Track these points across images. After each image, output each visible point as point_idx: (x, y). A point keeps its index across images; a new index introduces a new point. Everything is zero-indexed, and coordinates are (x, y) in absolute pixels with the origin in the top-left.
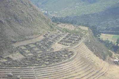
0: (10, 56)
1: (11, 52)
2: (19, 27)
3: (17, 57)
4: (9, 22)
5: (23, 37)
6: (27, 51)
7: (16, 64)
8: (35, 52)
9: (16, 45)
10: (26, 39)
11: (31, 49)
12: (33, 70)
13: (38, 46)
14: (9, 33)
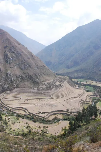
0: (42, 86)
1: (42, 85)
2: (45, 77)
3: (44, 86)
4: (42, 75)
5: (46, 80)
6: (47, 85)
7: (43, 89)
8: (50, 85)
9: (44, 83)
10: (47, 81)
11: (49, 84)
12: (49, 91)
13: (51, 83)
14: (42, 79)
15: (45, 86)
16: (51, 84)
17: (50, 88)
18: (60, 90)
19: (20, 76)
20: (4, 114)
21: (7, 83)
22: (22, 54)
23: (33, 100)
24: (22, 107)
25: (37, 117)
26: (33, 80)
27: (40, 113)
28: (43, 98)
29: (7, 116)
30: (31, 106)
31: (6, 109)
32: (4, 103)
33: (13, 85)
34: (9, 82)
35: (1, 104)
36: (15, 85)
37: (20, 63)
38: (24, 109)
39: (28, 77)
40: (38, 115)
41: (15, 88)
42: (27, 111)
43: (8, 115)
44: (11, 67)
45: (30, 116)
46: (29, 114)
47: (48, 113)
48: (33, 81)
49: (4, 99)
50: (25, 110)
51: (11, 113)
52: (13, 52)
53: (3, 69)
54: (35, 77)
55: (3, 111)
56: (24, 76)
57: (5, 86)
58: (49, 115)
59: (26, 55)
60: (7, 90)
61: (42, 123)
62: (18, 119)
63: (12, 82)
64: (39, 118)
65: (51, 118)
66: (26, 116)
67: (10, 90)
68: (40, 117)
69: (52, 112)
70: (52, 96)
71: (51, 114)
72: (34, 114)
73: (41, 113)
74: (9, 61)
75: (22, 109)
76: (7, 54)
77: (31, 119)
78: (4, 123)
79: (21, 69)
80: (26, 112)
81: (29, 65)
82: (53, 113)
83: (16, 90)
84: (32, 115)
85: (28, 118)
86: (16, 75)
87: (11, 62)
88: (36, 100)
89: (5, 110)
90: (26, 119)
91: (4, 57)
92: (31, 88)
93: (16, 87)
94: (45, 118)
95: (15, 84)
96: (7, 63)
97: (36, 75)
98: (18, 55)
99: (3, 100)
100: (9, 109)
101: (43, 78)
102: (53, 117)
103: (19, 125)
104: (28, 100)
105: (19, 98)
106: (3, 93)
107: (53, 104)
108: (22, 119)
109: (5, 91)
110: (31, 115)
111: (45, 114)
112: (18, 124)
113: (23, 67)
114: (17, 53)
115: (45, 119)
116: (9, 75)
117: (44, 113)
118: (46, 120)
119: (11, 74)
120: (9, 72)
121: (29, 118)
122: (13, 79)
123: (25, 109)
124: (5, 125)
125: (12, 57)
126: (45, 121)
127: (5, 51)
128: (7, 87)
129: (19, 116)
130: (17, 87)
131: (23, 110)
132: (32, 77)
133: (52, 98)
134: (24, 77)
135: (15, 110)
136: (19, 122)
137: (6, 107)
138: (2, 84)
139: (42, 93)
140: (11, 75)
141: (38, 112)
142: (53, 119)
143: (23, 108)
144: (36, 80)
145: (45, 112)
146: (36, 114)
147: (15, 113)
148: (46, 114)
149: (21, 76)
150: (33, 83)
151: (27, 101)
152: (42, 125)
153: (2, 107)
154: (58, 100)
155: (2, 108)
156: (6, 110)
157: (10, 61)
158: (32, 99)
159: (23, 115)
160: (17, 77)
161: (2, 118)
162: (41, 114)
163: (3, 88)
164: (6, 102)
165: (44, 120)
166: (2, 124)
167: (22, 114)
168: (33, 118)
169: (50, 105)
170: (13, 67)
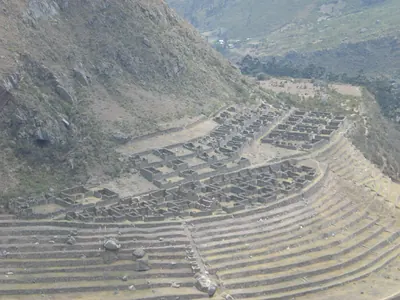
0: (112, 186)
1: (115, 175)
2: (134, 92)
3: (132, 188)
6: (164, 170)
7: (128, 209)
8: (189, 173)
10: (159, 132)
11: (176, 163)
12: (184, 228)
13: (199, 153)
14: (106, 112)
15: (146, 187)
16: (194, 162)
17: (183, 198)
18: (288, 215)
28: (121, 297)
48: (14, 134)
54: (34, 98)
70: (208, 282)
97: (44, 78)
132: (6, 95)
139: (115, 250)
144: (51, 127)
150: (22, 153)
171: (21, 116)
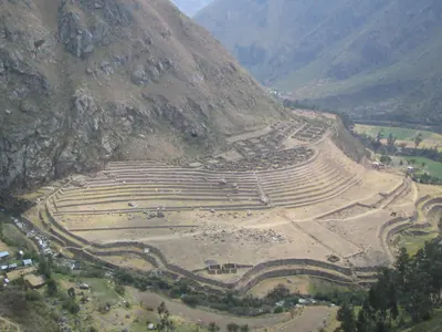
0: (223, 155)
1: (225, 150)
2: (235, 113)
3: (233, 156)
4: (221, 106)
5: (241, 129)
6: (247, 149)
7: (230, 166)
8: (258, 151)
9: (230, 140)
10: (246, 132)
11: (253, 146)
12: (255, 176)
13: (263, 142)
14: (222, 123)
15: (239, 156)
16: (260, 146)
17: (254, 162)
18: (301, 170)
19: (127, 109)
20: (65, 272)
21: (71, 141)
22: (136, 14)
23: (183, 214)
24: (140, 240)
25: (203, 285)
26: (183, 128)
27: (214, 268)
28: (227, 203)
29: (74, 276)
30: (176, 236)
31: (71, 250)
32: (60, 223)
33: (100, 150)
34: (82, 134)
35: (51, 231)
36: (110, 150)
37: (130, 54)
38: (147, 251)
39: (165, 115)
40: (206, 275)
41: (107, 161)
42: (158, 260)
43: (81, 275)
44: (88, 73)
45: (170, 282)
46: (165, 269)
47: (247, 269)
48: (183, 132)
49: (60, 210)
50: (151, 255)
51: (93, 264)
52: (97, 5)
53: (53, 81)
54: (190, 115)
55: (60, 256)
56: (144, 109)
57: (65, 154)
58: (253, 277)
59: (155, 19)
60: (72, 170)
61: (220, 309)
62: (120, 292)
63: (95, 136)
64: (211, 290)
65: (262, 291)
66: (154, 278)
67: (88, 171)
68: (214, 287)
69: (264, 264)
70: (265, 199)
71: (261, 273)
72: (190, 269)
73: (219, 266)
74: (80, 45)
75: (140, 251)
76: (71, 14)
77: (176, 291)
78: (64, 307)
79: (135, 81)
80: (155, 265)
81: (168, 62)
82: (272, 269)
83: (113, 168)
84: (181, 276)
85: (162, 286)
86: (112, 106)
87: (89, 49)
88: (197, 211)
89: (64, 253)
90: (155, 291)
91: (59, 27)
92: (176, 162)
93: (113, 159)
94: (237, 288)
95: (107, 146)
96: (70, 55)
97: (196, 107)
98: (118, 17)
99: (57, 213)
100: (85, 248)
101: (230, 119)
102: (270, 285)
103: (127, 317)
104: (164, 213)
105: (124, 206)
106: (57, 183)
107: (271, 233)
108: (137, 290)
109: (64, 175)
110: (175, 277)
111: (234, 272)
112: (123, 312)
113: (140, 72)
114: (114, 13)
115: (237, 292)
116: (79, 107)
117: (230, 267)
118: (241, 298)
119: (89, 101)
120: (83, 93)
121: (168, 288)
122: (99, 122)
123: (152, 250)
124: (65, 316)
125: (93, 29)
126: (236, 303)
127: (63, 4)
128: (74, 159)
129: (125, 278)
130: (118, 156)
131: (144, 256)
132: (180, 115)
133: (264, 206)
134: (148, 113)
135: (109, 254)
136: (128, 306)
137: (69, 243)
138: (53, 144)
139: (223, 183)
140: (88, 108)
141: (207, 262)
142: (270, 295)
143: (142, 246)
144: (199, 128)
145: (239, 267)
146: (196, 274)
147: (107, 265)
148: (241, 273)
149: (133, 112)
150: (186, 140)
151: (160, 216)
152: (222, 319)
153: (53, 239)
154: (292, 214)
155: (53, 243)
156: (71, 255)
157: (85, 46)
158: (178, 209)
159: (140, 277)
160: (114, 115)
161: (55, 289)
162: (218, 273)
163: (55, 162)
164: (68, 221)
165: (230, 295)
166: (57, 312)
167: (139, 272)
168: (184, 290)
169: (260, 238)
170: (99, 72)
171: (186, 124)
